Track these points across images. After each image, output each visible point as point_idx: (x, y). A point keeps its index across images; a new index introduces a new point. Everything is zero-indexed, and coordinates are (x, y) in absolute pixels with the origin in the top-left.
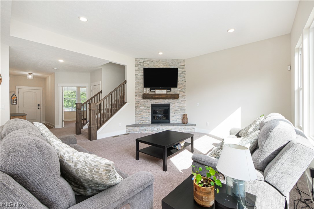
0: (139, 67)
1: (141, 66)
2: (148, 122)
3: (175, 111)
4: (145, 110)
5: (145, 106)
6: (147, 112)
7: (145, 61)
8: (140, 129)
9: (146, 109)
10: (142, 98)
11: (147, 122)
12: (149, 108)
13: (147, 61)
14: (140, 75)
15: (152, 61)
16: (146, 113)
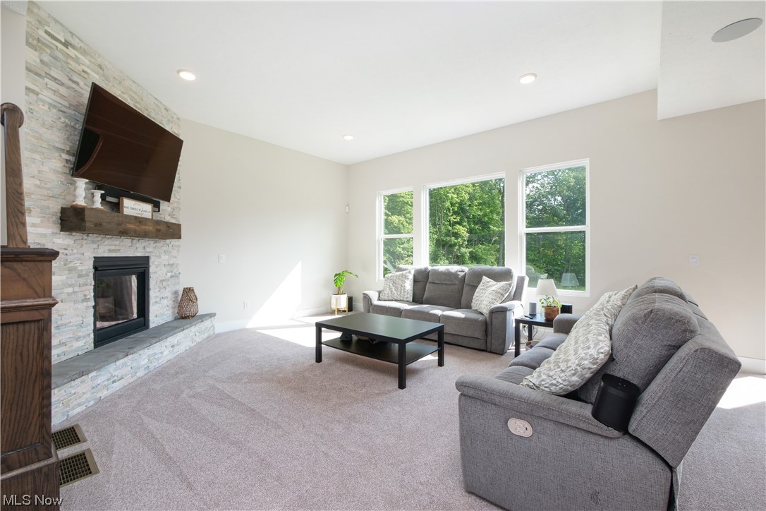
0: (46, 58)
1: (56, 58)
2: (81, 343)
3: (162, 281)
4: (70, 290)
5: (71, 270)
6: (80, 296)
7: (74, 47)
8: (96, 382)
9: (73, 281)
10: (57, 228)
11: (78, 349)
12: (87, 275)
13: (84, 53)
14: (50, 105)
15: (100, 66)
16: (75, 302)
